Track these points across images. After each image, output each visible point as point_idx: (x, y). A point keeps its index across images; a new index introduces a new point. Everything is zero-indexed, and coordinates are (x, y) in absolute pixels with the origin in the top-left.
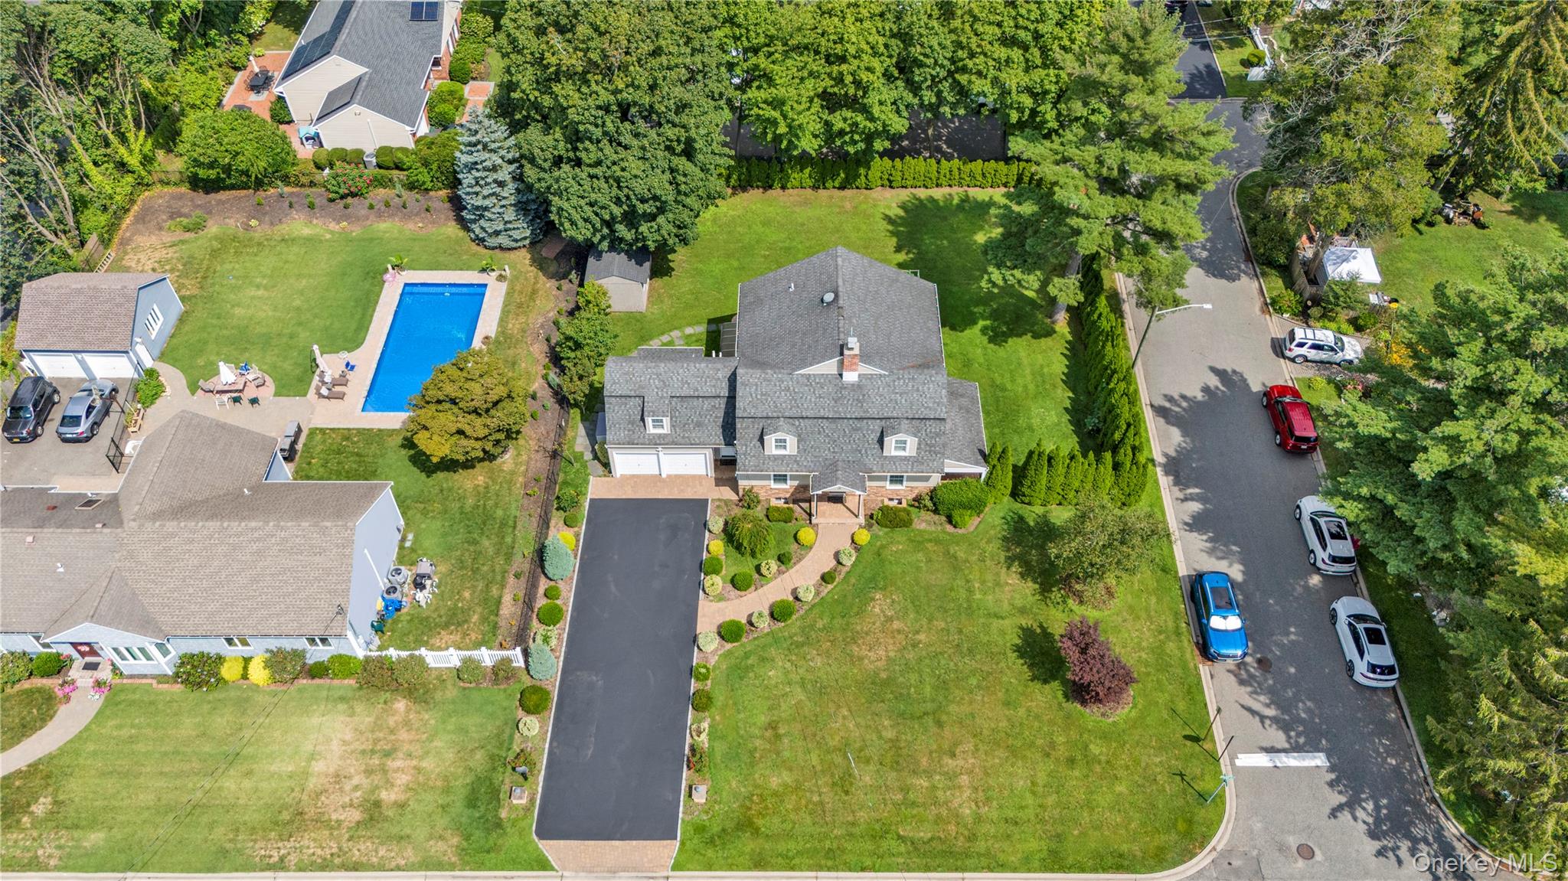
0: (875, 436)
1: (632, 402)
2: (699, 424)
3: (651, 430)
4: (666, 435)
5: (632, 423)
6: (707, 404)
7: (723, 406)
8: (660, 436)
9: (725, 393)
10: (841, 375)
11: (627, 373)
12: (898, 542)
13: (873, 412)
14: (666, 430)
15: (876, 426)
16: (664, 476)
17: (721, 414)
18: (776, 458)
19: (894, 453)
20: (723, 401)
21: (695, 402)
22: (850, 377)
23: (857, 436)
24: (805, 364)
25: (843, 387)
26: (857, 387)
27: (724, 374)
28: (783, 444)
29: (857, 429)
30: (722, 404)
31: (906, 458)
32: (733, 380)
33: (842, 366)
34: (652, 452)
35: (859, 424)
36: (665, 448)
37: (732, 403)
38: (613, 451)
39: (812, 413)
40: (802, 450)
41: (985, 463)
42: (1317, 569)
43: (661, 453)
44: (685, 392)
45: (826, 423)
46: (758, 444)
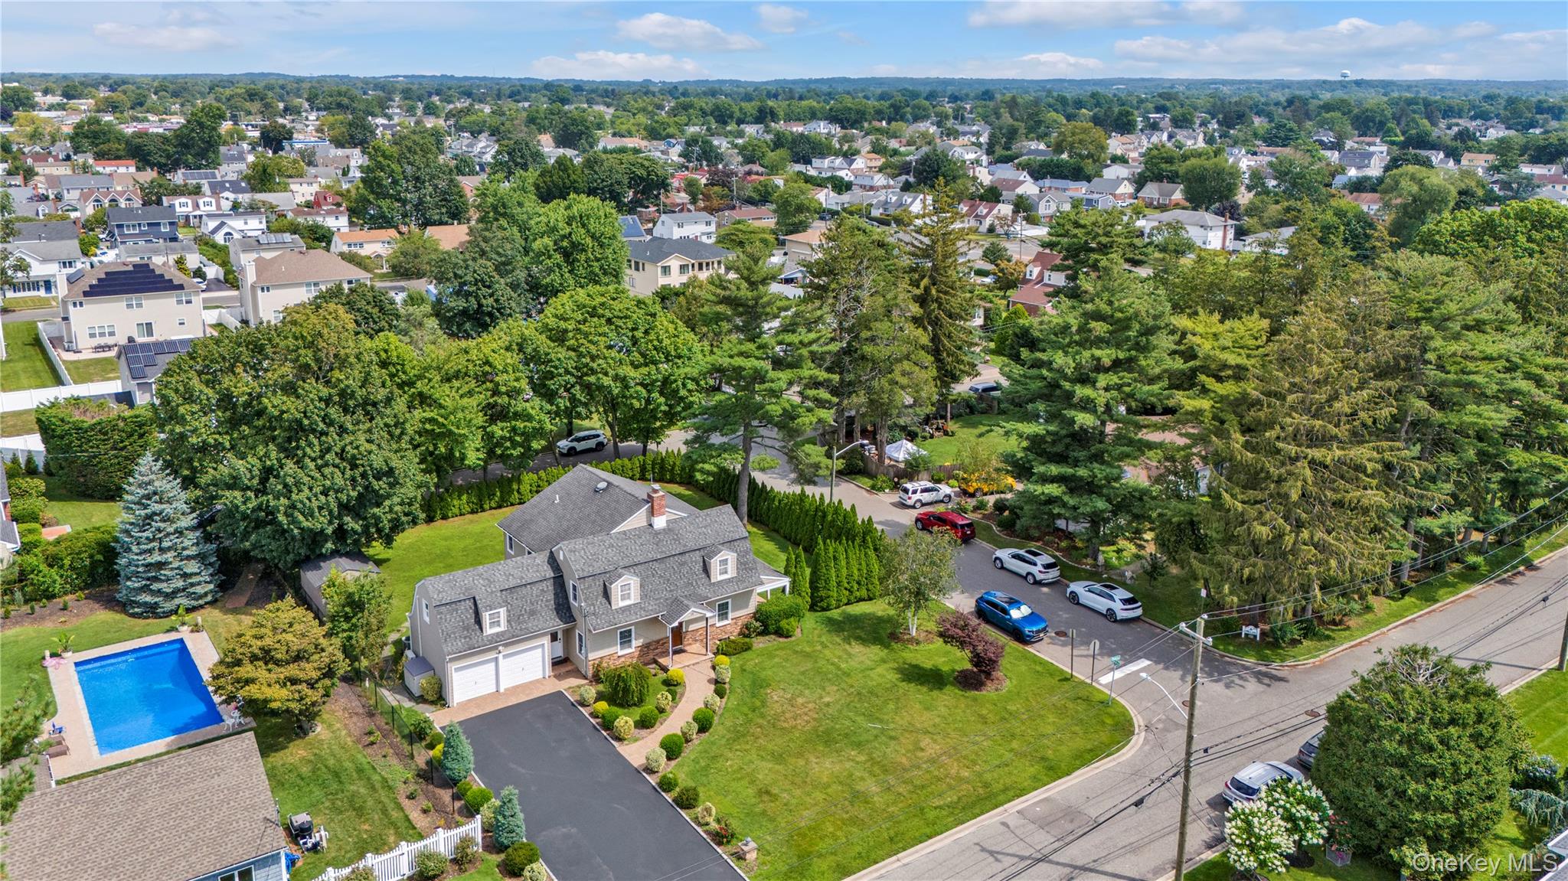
0: (699, 567)
1: (462, 606)
2: (532, 613)
3: (489, 631)
4: (503, 633)
5: (466, 628)
6: (536, 590)
7: (551, 588)
8: (497, 634)
9: (550, 574)
10: (651, 526)
11: (450, 581)
12: (751, 660)
13: (691, 545)
14: (502, 628)
15: (697, 557)
16: (502, 690)
17: (551, 596)
18: (624, 610)
19: (720, 578)
20: (550, 583)
21: (524, 591)
22: (660, 522)
23: (685, 570)
24: (616, 524)
25: (657, 533)
26: (668, 530)
27: (537, 567)
28: (627, 592)
29: (683, 564)
30: (549, 587)
31: (729, 581)
32: (553, 561)
33: (652, 512)
34: (492, 655)
35: (683, 559)
36: (506, 645)
37: (559, 581)
38: (452, 667)
39: (641, 559)
40: (644, 596)
41: (787, 573)
42: (1038, 583)
43: (500, 656)
44: (512, 583)
45: (656, 565)
46: (604, 601)
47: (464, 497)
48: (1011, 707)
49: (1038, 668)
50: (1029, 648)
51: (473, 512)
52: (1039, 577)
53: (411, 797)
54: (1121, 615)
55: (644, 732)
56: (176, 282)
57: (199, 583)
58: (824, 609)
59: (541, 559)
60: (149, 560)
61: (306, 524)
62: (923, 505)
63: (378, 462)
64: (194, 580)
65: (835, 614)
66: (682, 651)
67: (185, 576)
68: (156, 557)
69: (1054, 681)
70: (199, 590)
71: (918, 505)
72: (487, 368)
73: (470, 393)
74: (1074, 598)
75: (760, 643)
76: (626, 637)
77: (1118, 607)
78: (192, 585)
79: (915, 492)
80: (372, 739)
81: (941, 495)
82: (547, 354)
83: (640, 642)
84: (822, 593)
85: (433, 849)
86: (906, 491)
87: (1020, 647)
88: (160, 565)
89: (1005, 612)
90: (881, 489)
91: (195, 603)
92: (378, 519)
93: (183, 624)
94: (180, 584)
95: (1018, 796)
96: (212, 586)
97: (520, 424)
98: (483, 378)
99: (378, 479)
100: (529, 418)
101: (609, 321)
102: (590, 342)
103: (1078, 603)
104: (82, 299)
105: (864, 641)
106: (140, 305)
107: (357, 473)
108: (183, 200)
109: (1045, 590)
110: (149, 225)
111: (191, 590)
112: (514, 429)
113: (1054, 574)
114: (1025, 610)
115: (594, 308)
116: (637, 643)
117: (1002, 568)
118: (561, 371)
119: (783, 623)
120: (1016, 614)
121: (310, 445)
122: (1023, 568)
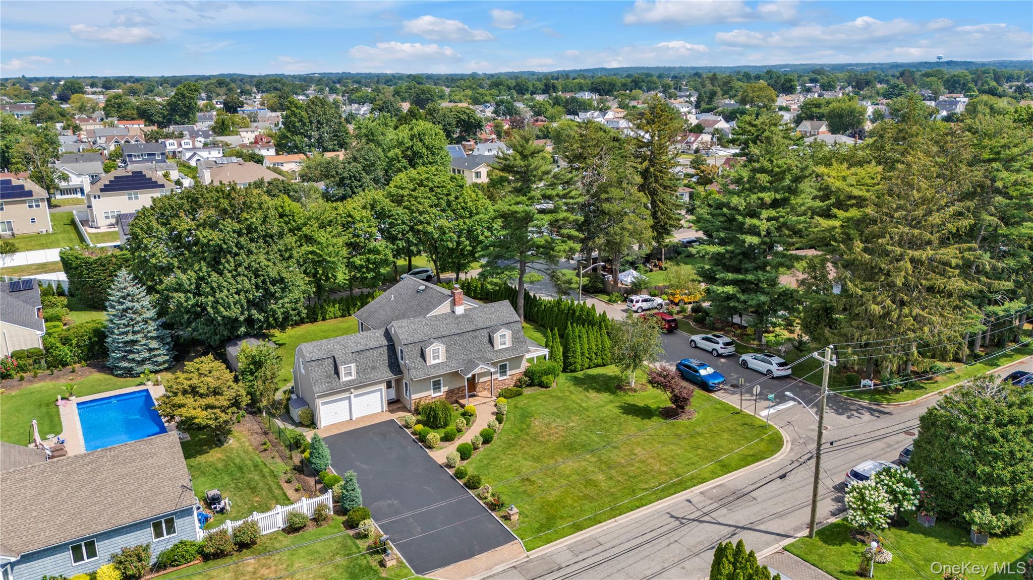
0: (486, 339)
1: (326, 362)
2: (374, 368)
3: (344, 378)
4: (353, 381)
5: (329, 377)
6: (376, 353)
8: (350, 381)
9: (385, 343)
10: (454, 312)
11: (318, 346)
12: (521, 401)
13: (481, 325)
14: (353, 377)
15: (485, 333)
16: (354, 419)
17: (386, 357)
18: (435, 366)
19: (501, 347)
20: (385, 349)
21: (368, 353)
22: (460, 310)
23: (476, 341)
24: (430, 310)
25: (458, 317)
26: (464, 316)
27: (377, 338)
28: (437, 354)
29: (475, 337)
30: (385, 351)
31: (507, 349)
32: (387, 335)
33: (454, 303)
34: (346, 395)
35: (475, 334)
36: (356, 388)
37: (392, 348)
38: (319, 402)
39: (447, 333)
40: (449, 357)
41: (547, 346)
42: (720, 356)
43: (352, 396)
44: (360, 348)
45: (457, 337)
46: (421, 360)
47: (337, 306)
48: (698, 429)
49: (718, 406)
50: (712, 395)
51: (343, 316)
52: (721, 351)
53: (289, 481)
54: (777, 373)
55: (447, 444)
56: (159, 183)
57: (159, 355)
58: (572, 371)
59: (380, 333)
60: (126, 339)
61: (225, 313)
62: (643, 310)
63: (273, 273)
64: (156, 353)
65: (580, 374)
66: (474, 396)
67: (150, 350)
68: (130, 337)
69: (729, 414)
70: (160, 359)
71: (640, 310)
72: (350, 219)
73: (339, 235)
74: (745, 363)
75: (527, 391)
76: (437, 386)
77: (774, 368)
78: (155, 356)
79: (637, 302)
80: (265, 447)
81: (655, 304)
82: (390, 211)
83: (446, 389)
84: (571, 360)
85: (299, 511)
86: (632, 301)
87: (706, 394)
88: (134, 342)
89: (697, 371)
90: (615, 302)
91: (157, 368)
92: (274, 312)
93: (148, 380)
94: (147, 355)
95: (701, 483)
96: (167, 358)
97: (372, 257)
98: (346, 226)
99: (274, 285)
100: (377, 252)
101: (431, 190)
102: (419, 203)
103: (747, 368)
104: (100, 193)
105: (598, 390)
106: (137, 198)
107: (259, 280)
108: (171, 141)
109: (723, 360)
110: (149, 155)
111: (154, 359)
112: (368, 260)
113: (731, 349)
114: (710, 370)
115: (421, 181)
116: (444, 389)
117: (696, 347)
118: (400, 222)
119: (544, 378)
120: (703, 372)
121: (228, 262)
122: (709, 346)
